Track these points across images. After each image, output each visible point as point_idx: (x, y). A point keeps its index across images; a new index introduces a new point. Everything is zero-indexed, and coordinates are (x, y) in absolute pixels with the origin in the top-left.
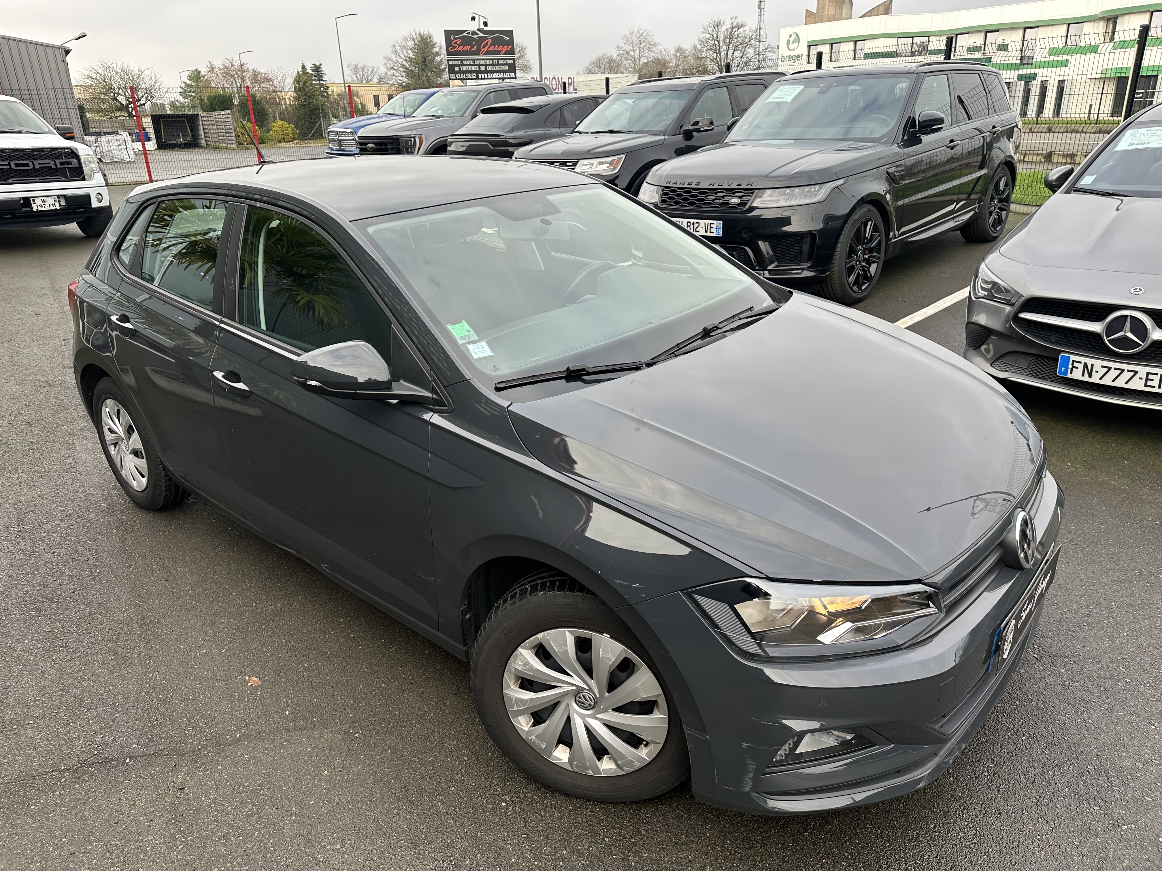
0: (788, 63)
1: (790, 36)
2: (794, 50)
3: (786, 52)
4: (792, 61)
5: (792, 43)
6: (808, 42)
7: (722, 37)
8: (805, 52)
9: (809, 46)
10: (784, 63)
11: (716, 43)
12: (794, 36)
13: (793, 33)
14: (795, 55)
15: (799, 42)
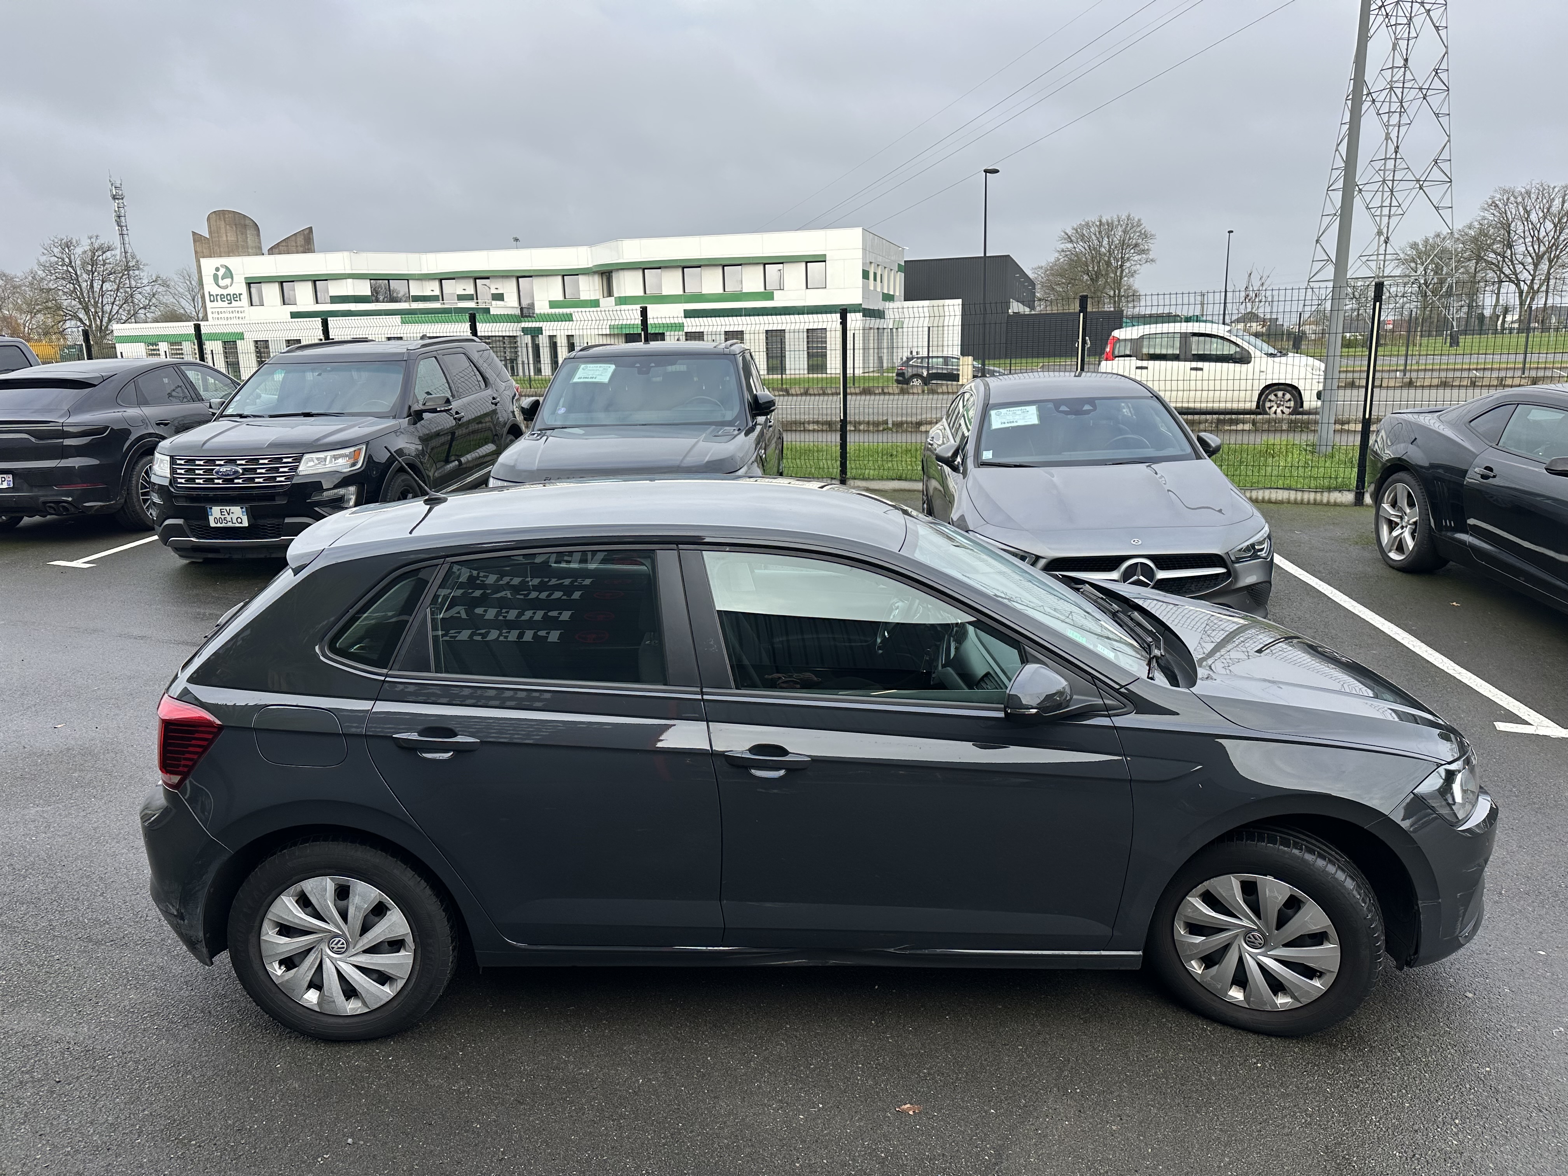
0: (220, 304)
1: (217, 269)
2: (226, 287)
3: (216, 291)
4: (227, 302)
5: (222, 279)
6: (246, 278)
7: (78, 262)
8: (243, 289)
9: (249, 285)
10: (215, 304)
11: (70, 269)
12: (222, 271)
13: (222, 266)
14: (230, 295)
15: (232, 278)
